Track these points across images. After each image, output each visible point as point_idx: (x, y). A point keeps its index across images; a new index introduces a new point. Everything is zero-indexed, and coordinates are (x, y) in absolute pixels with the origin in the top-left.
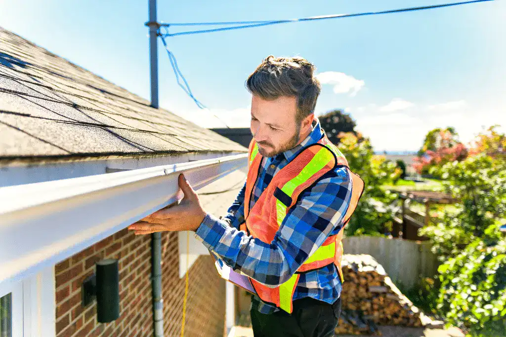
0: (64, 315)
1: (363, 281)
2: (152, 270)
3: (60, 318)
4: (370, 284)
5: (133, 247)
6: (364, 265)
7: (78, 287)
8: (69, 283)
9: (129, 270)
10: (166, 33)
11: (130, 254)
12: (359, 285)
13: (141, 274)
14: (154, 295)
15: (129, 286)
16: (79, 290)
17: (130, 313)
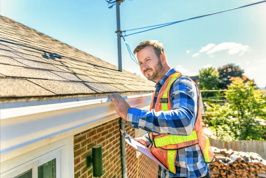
0: (78, 171)
1: (253, 169)
2: (121, 152)
3: (76, 172)
4: (258, 172)
5: (111, 140)
6: (252, 159)
7: (84, 158)
8: (80, 156)
9: (109, 152)
10: (125, 35)
11: (109, 144)
12: (249, 171)
13: (115, 154)
14: (122, 165)
15: (109, 160)
16: (85, 160)
17: (110, 174)
